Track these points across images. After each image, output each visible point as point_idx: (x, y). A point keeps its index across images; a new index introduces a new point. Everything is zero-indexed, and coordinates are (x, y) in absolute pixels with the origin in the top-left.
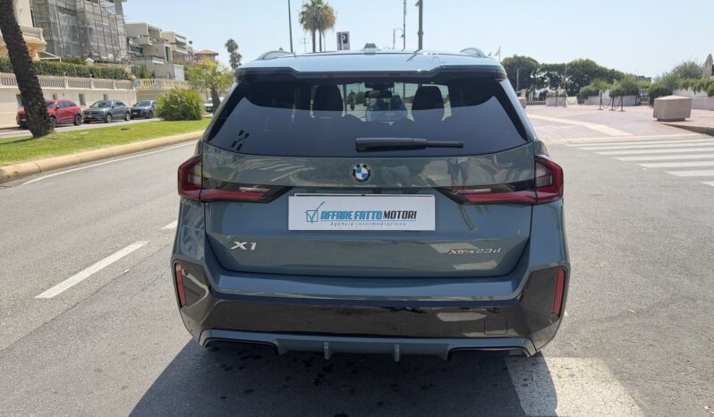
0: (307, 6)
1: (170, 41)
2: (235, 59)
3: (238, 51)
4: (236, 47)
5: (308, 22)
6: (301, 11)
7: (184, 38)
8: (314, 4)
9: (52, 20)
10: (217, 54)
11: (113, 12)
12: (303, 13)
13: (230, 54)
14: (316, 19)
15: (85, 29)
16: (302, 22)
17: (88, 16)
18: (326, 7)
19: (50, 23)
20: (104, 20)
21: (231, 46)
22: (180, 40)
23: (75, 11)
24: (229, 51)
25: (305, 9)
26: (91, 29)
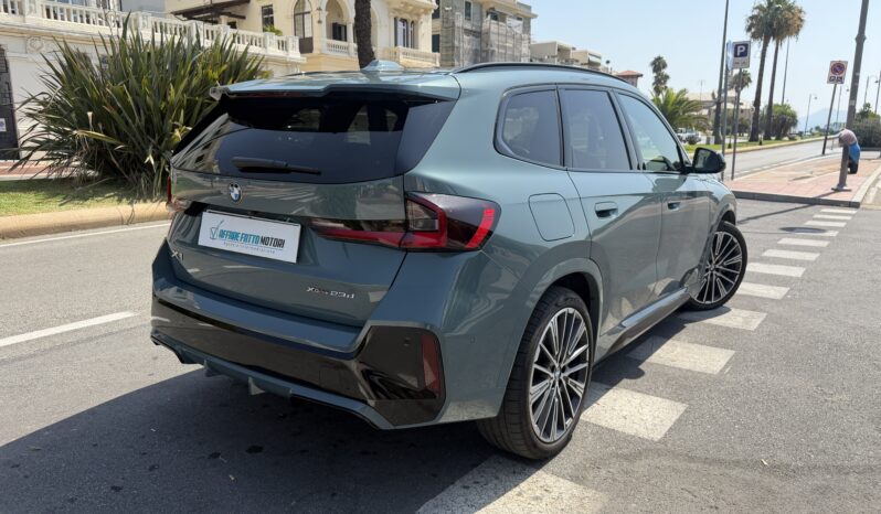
0: (760, 8)
1: (581, 62)
2: (660, 81)
3: (666, 71)
4: (665, 66)
5: (758, 29)
6: (750, 15)
7: (599, 58)
8: (770, 4)
9: (456, 43)
10: (641, 76)
11: (519, 31)
12: (752, 18)
13: (655, 75)
14: (771, 25)
15: (487, 52)
16: (749, 29)
17: (493, 37)
18: (790, 8)
19: (453, 47)
20: (509, 40)
21: (658, 65)
22: (593, 59)
23: (480, 33)
24: (654, 71)
25: (756, 12)
26: (493, 51)
